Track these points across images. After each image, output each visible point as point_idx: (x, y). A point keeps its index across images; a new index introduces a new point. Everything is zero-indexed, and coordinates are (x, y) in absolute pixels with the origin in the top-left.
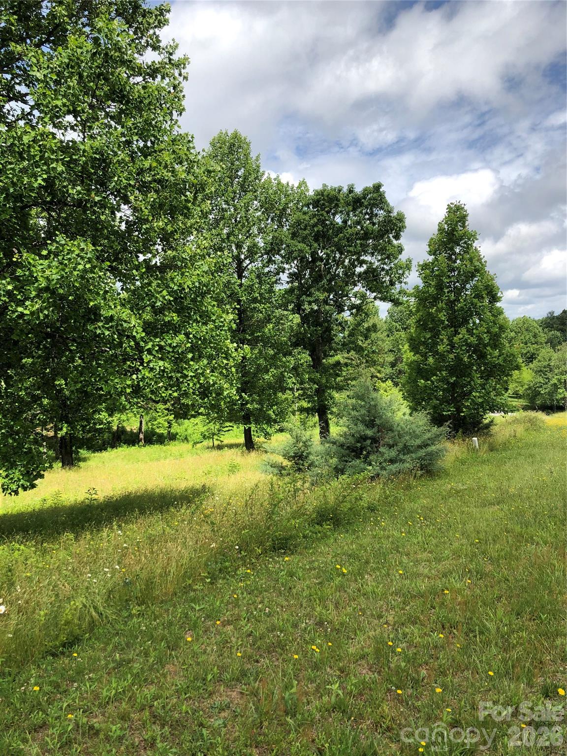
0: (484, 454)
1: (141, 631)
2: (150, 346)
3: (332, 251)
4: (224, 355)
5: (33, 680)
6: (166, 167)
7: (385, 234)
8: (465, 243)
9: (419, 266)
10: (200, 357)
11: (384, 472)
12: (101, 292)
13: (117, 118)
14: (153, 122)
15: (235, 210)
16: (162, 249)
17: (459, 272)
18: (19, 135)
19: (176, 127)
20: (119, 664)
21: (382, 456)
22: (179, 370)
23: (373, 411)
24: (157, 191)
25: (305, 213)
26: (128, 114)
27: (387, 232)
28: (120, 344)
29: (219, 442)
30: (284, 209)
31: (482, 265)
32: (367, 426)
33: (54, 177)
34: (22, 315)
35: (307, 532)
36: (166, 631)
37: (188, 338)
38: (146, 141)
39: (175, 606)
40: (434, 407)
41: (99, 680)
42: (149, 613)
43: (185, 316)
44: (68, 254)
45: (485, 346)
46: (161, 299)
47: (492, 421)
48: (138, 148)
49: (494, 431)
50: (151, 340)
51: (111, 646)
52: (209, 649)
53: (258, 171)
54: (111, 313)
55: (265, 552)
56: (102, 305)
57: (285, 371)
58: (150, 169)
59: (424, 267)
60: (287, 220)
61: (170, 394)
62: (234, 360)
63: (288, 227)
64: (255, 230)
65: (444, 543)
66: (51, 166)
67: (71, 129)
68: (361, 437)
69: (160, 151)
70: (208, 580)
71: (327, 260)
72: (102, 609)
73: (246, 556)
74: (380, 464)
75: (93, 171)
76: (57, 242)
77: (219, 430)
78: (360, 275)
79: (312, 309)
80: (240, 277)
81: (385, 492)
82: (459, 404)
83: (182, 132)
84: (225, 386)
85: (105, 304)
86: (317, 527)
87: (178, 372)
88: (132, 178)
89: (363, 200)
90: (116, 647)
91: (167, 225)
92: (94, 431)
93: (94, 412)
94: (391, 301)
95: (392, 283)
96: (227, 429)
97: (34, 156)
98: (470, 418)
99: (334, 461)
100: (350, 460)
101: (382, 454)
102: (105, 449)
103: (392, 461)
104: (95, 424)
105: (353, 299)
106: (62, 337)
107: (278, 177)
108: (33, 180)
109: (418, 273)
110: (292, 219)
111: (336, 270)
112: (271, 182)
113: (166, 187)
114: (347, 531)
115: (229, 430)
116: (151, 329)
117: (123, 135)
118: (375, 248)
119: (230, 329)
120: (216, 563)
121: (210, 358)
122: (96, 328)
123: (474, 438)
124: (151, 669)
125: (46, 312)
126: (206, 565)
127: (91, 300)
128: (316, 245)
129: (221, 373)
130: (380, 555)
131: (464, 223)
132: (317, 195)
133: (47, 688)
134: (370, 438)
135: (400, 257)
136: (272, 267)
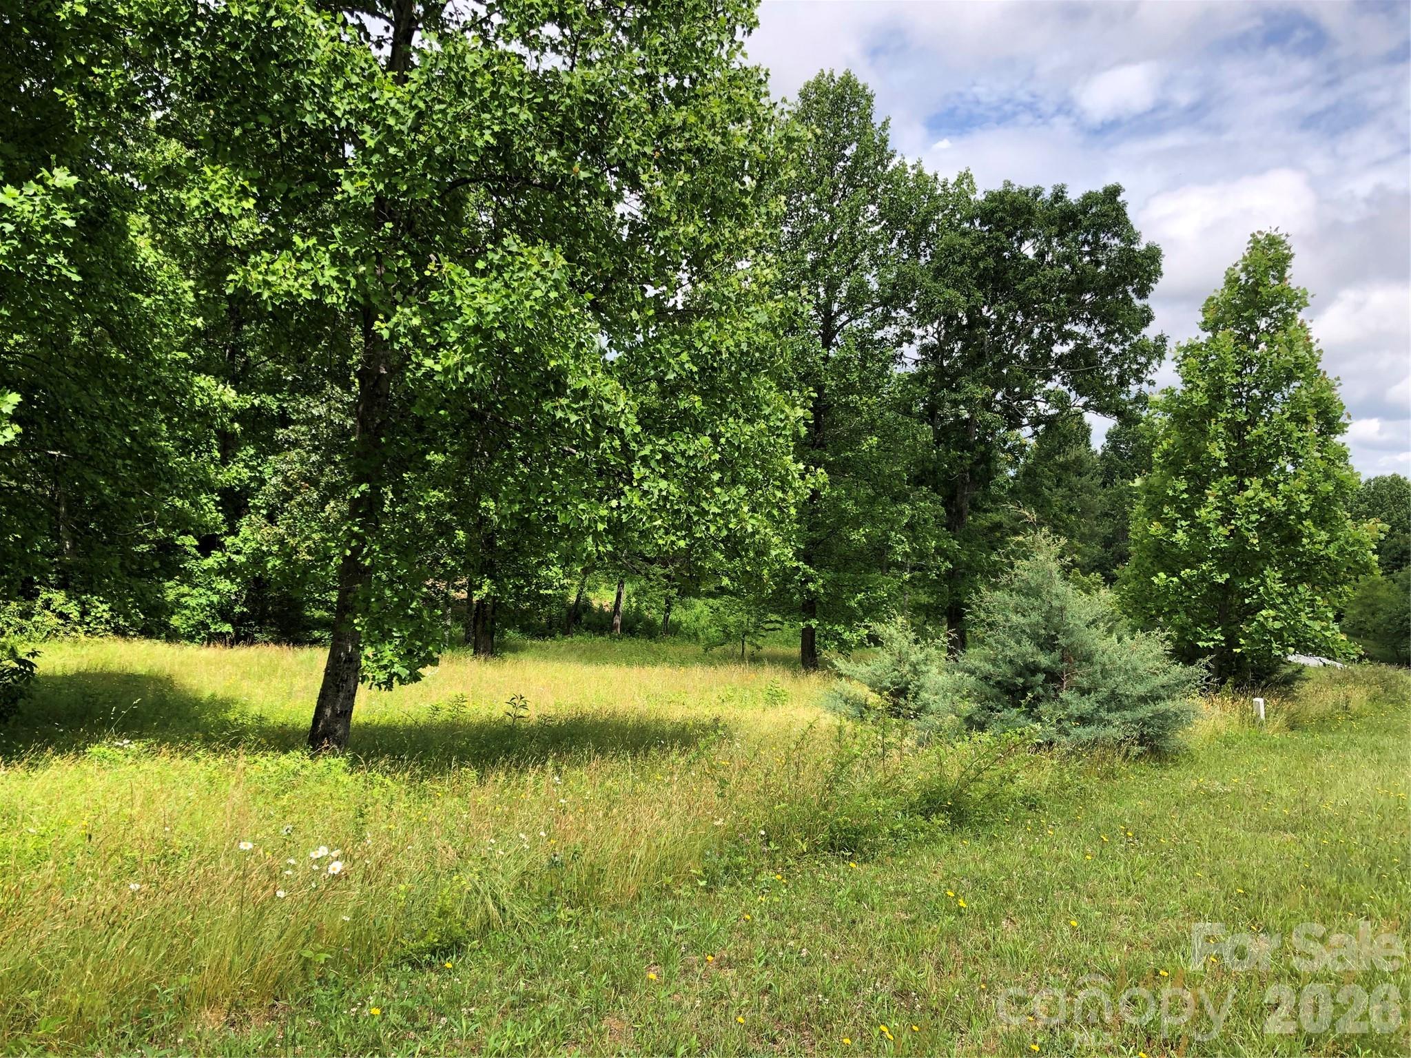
0: (1274, 731)
1: (569, 952)
2: (646, 451)
3: (1009, 309)
4: (778, 483)
5: (372, 999)
6: (712, 126)
7: (1118, 285)
8: (1280, 311)
9: (1179, 349)
10: (734, 482)
11: (1064, 739)
12: (572, 346)
13: (634, 33)
14: (699, 44)
15: (832, 219)
16: (689, 279)
17: (1263, 366)
18: (459, 51)
19: (738, 55)
20: (525, 1000)
21: (1064, 708)
22: (694, 500)
23: (1056, 620)
24: (690, 170)
25: (964, 234)
26: (654, 26)
27: (1124, 280)
28: (596, 442)
29: (754, 649)
30: (925, 223)
31: (1312, 357)
32: (1041, 647)
33: (513, 132)
34: (430, 374)
35: (900, 826)
36: (614, 958)
37: (717, 443)
38: (681, 78)
39: (636, 918)
40: (1182, 629)
41: (486, 1021)
42: (588, 922)
43: (716, 404)
44: (520, 269)
45: (1301, 517)
46: (677, 368)
47: (1299, 671)
48: (666, 89)
49: (1302, 692)
50: (650, 440)
51: (514, 967)
52: (687, 1004)
53: (884, 150)
54: (585, 383)
55: (814, 849)
56: (571, 367)
57: (892, 529)
58: (684, 127)
59: (1190, 350)
60: (928, 246)
61: (673, 543)
62: (796, 493)
63: (928, 258)
64: (865, 257)
65: (1170, 885)
66: (510, 111)
67: (552, 50)
68: (1026, 666)
69: (705, 96)
70: (703, 883)
71: (998, 327)
72: (506, 901)
73: (777, 851)
74: (1059, 721)
75: (581, 126)
76: (504, 248)
77: (757, 627)
78: (1061, 359)
79: (957, 416)
80: (827, 344)
81: (1061, 776)
82: (1233, 627)
83: (749, 63)
84: (775, 540)
85: (577, 367)
86: (919, 818)
87: (691, 503)
88: (649, 141)
89: (1081, 217)
90: (521, 971)
91: (701, 231)
92: (535, 599)
93: (540, 564)
94: (1119, 414)
95: (1123, 382)
96: (771, 626)
97: (482, 91)
98: (1253, 658)
99: (968, 707)
100: (999, 707)
101: (1065, 704)
102: (552, 636)
103: (1083, 720)
104: (539, 586)
105: (1041, 405)
106: (497, 420)
107: (919, 162)
108: (476, 133)
109: (1175, 364)
110: (941, 244)
111: (1013, 346)
112: (905, 172)
113: (709, 162)
114: (977, 837)
115: (774, 629)
116: (651, 421)
117: (642, 64)
118: (1095, 310)
119: (796, 436)
120: (721, 855)
121: (752, 485)
122: (555, 408)
123: (1256, 699)
124: (578, 1017)
125: (470, 369)
126: (703, 856)
127: (551, 357)
128: (979, 294)
129: (770, 516)
130: (1039, 891)
131: (1283, 271)
132: (991, 201)
133: (394, 1017)
134: (1045, 671)
135: (1144, 331)
136: (891, 331)
